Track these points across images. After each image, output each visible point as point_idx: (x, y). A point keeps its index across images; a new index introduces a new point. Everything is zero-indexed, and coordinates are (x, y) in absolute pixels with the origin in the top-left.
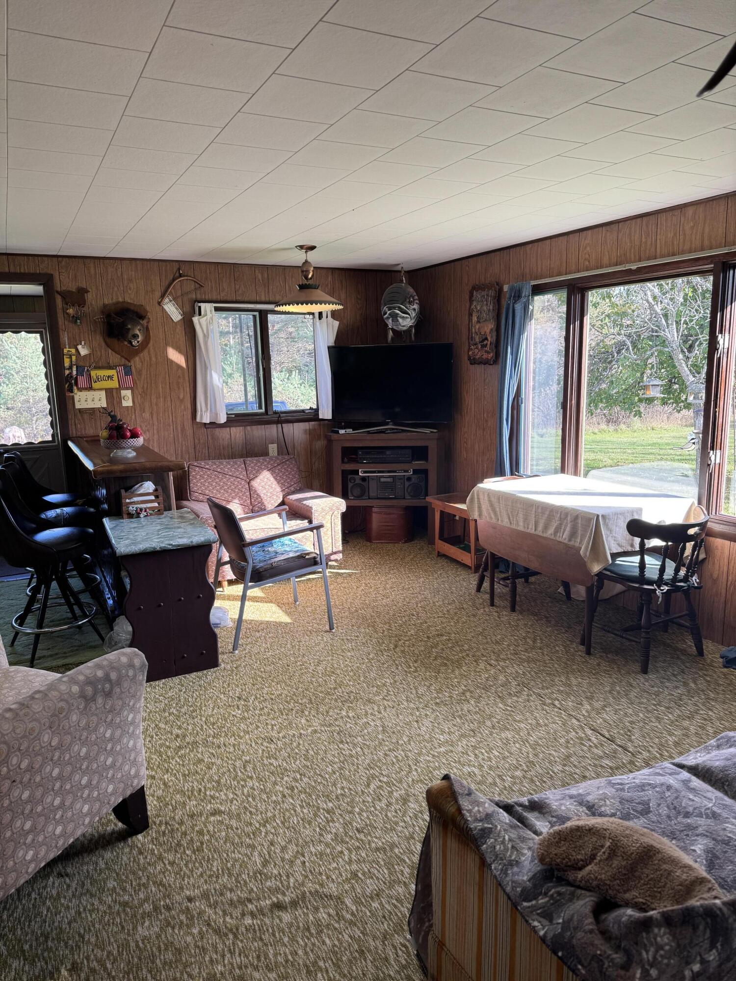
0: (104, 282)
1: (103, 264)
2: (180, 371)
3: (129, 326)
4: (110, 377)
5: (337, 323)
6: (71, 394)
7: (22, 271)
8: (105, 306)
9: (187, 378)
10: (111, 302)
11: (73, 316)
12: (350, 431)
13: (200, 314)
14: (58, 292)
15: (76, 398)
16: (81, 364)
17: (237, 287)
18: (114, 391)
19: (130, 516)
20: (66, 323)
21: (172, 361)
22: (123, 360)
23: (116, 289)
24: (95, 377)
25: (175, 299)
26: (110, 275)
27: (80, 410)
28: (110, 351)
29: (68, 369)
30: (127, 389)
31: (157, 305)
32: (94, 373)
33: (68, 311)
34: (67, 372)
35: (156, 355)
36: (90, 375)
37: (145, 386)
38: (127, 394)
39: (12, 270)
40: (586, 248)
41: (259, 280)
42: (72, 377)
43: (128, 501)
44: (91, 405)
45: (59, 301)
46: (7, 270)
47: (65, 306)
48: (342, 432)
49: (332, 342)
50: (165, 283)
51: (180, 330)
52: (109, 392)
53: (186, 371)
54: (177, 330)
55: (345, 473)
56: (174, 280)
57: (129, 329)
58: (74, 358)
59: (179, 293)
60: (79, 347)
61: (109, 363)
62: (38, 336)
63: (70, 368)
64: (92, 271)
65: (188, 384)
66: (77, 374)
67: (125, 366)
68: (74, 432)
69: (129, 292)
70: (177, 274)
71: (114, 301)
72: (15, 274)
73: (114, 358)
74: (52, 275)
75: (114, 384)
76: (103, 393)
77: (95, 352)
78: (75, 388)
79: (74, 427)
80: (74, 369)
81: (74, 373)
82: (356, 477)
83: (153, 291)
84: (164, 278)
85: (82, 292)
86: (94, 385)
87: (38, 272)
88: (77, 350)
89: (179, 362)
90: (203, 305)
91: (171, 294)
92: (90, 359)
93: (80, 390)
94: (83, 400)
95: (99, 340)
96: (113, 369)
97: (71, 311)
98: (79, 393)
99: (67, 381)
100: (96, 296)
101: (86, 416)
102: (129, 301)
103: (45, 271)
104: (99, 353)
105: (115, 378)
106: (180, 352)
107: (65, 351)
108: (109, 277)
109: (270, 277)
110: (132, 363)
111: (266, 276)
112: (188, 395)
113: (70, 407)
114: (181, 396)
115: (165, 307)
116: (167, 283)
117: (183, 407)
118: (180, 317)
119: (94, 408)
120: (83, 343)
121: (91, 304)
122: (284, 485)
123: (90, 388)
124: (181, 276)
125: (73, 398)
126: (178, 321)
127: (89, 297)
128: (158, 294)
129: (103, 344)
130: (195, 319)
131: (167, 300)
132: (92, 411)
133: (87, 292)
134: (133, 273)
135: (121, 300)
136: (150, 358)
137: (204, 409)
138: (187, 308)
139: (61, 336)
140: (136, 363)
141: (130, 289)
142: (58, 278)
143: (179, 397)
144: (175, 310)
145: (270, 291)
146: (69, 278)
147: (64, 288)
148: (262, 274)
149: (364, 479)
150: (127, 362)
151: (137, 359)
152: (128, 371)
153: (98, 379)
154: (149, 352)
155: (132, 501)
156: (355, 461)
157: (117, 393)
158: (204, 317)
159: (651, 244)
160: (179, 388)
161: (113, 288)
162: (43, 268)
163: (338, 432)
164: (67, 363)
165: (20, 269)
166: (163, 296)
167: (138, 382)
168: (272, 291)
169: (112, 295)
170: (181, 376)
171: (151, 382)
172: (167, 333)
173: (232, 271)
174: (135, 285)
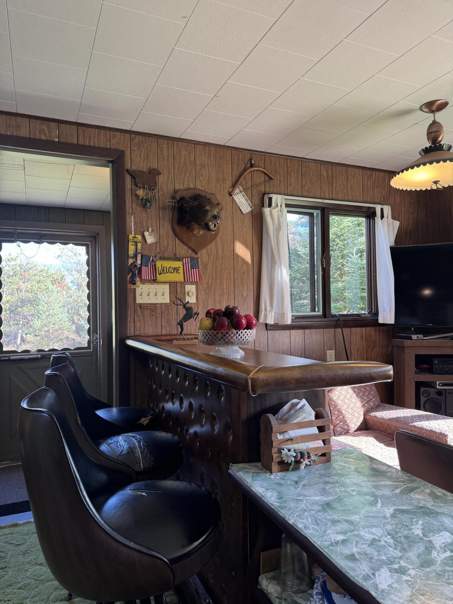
0: (176, 166)
1: (177, 145)
2: (245, 267)
3: (208, 208)
4: (176, 270)
5: (397, 224)
6: (133, 287)
7: (92, 144)
8: (176, 192)
9: (251, 275)
10: (182, 187)
11: (142, 199)
12: (421, 336)
13: (270, 205)
14: (127, 171)
15: (138, 291)
16: (146, 253)
17: (304, 182)
18: (179, 285)
19: (284, 466)
20: (134, 205)
21: (238, 256)
22: (190, 251)
23: (188, 174)
24: (160, 268)
25: (245, 190)
26: (182, 158)
27: (141, 305)
28: (177, 241)
29: (132, 258)
30: (192, 283)
31: (227, 195)
32: (159, 264)
33: (137, 192)
34: (131, 261)
35: (223, 249)
36: (155, 265)
37: (210, 281)
38: (191, 288)
39: (81, 142)
41: (324, 177)
42: (136, 266)
43: (280, 437)
44: (152, 300)
45: (128, 179)
46: (75, 142)
47: (134, 187)
48: (414, 337)
49: (393, 244)
50: (236, 173)
51: (248, 222)
52: (173, 286)
53: (251, 268)
54: (245, 223)
55: (419, 385)
56: (245, 170)
58: (139, 245)
59: (249, 185)
60: (146, 234)
61: (175, 254)
63: (135, 256)
64: (165, 153)
65: (252, 281)
66: (141, 264)
67: (192, 259)
68: (132, 331)
69: (202, 179)
70: (249, 165)
71: (185, 187)
72: (84, 146)
73: (182, 250)
74: (124, 151)
75: (179, 277)
76: (167, 287)
77: (161, 240)
78: (138, 279)
79: (133, 324)
80: (139, 258)
81: (139, 262)
83: (224, 180)
84: (236, 167)
85: (154, 173)
86: (159, 278)
87: (108, 147)
88: (144, 237)
89: (244, 258)
90: (274, 197)
91: (242, 185)
92: (156, 248)
93: (143, 282)
94: (145, 295)
95: (166, 228)
96: (179, 260)
97: (141, 193)
98: (142, 286)
99: (130, 270)
100: (168, 179)
101: (147, 313)
102: (200, 188)
103: (115, 147)
104: (166, 242)
105: (181, 271)
106: (246, 246)
107: (131, 237)
108: (182, 161)
109: (334, 175)
110: (199, 255)
112: (252, 294)
113: (130, 301)
114: (245, 295)
115: (235, 197)
116: (238, 173)
117: (245, 307)
118: (249, 209)
119: (156, 304)
120: (150, 230)
121: (162, 188)
122: (364, 400)
123: (155, 281)
124: (252, 166)
125: (135, 290)
126: (247, 214)
127: (161, 179)
128: (229, 183)
129: (171, 233)
130: (267, 210)
131: (237, 191)
132: (153, 307)
133: (159, 173)
134: (206, 159)
135: (192, 186)
136: (217, 251)
137: (268, 308)
138: (257, 201)
139: (128, 220)
140: (203, 255)
141: (202, 175)
142: (129, 156)
143: (242, 295)
144: (245, 202)
145: (334, 189)
146: (141, 156)
147: (134, 168)
148: (327, 172)
149: (440, 393)
150: (194, 254)
151: (204, 251)
152: (194, 264)
153: (164, 271)
154: (216, 245)
155: (287, 436)
156: (431, 371)
157: (181, 287)
158: (274, 208)
160: (243, 285)
161: (185, 173)
162: (116, 143)
163: (411, 338)
164: (131, 249)
165: (90, 141)
166: (234, 186)
167: (203, 277)
168: (336, 189)
169: (184, 181)
170: (246, 273)
171: (216, 277)
172: (235, 225)
173: (300, 165)
174: (207, 171)
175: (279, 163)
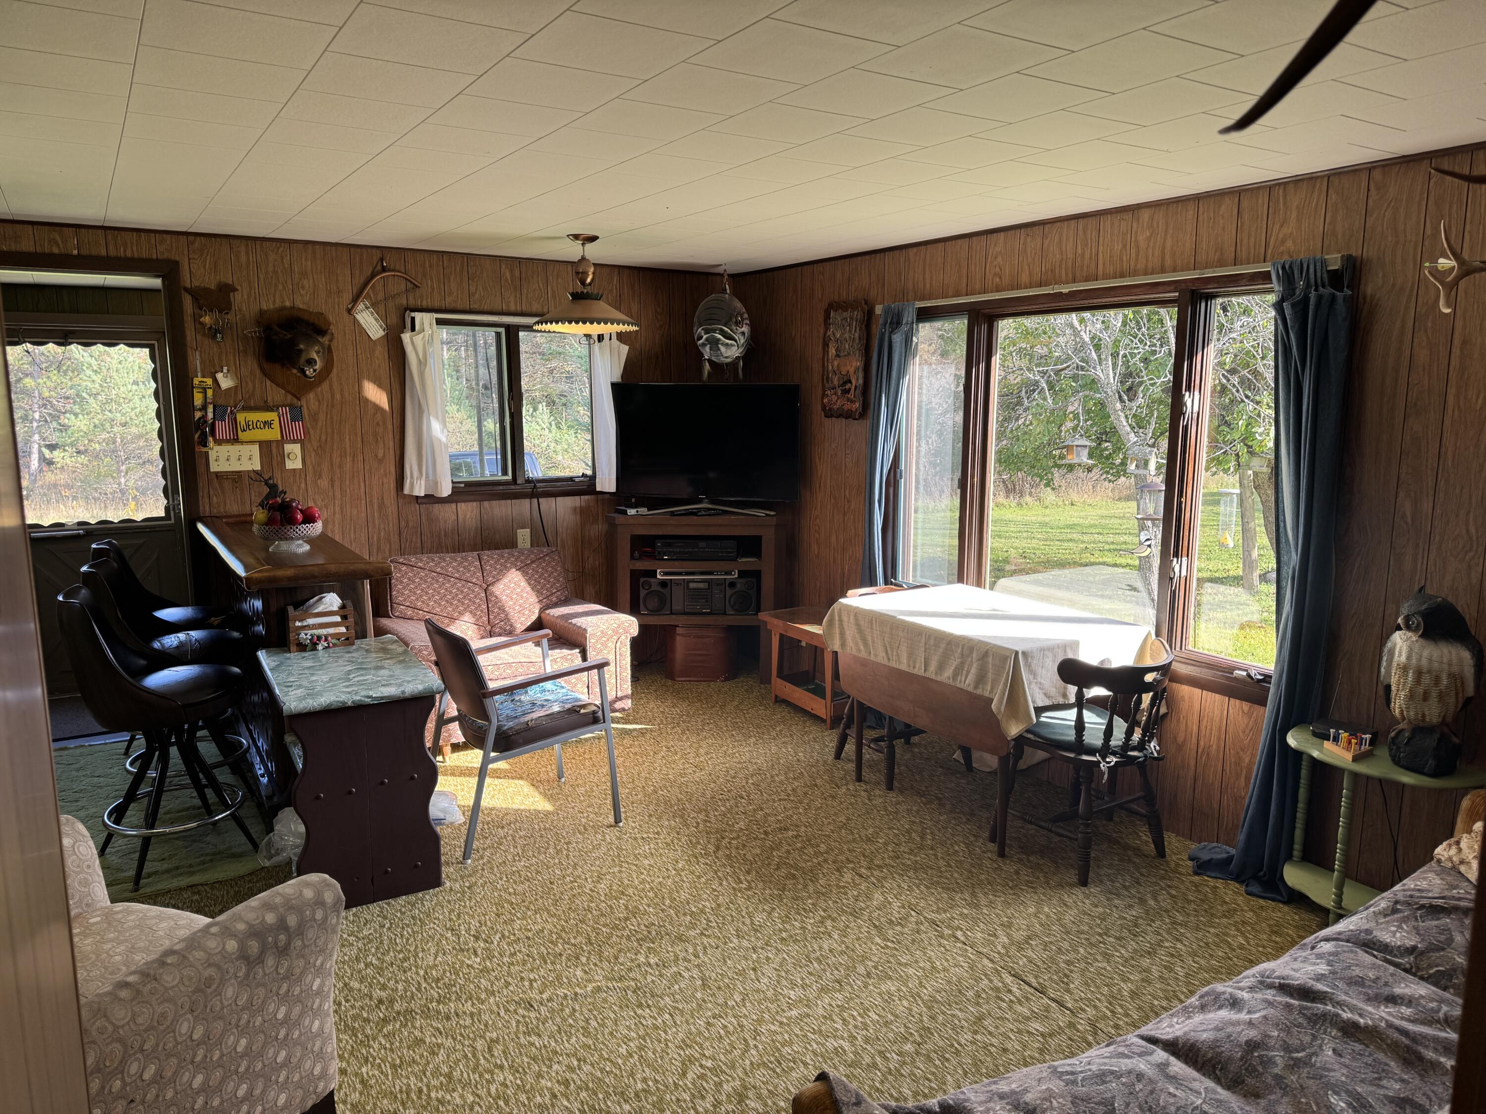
0: (262, 277)
1: (261, 247)
2: (379, 415)
3: (302, 346)
4: (268, 424)
5: (625, 349)
6: (204, 449)
7: (129, 254)
8: (262, 313)
9: (390, 427)
10: (272, 306)
11: (211, 328)
12: (643, 511)
13: (413, 329)
14: (186, 289)
15: (212, 455)
16: (221, 401)
17: (473, 289)
18: (274, 445)
19: (302, 647)
20: (199, 337)
21: (367, 401)
22: (289, 397)
23: (280, 287)
24: (243, 423)
25: (374, 305)
26: (271, 265)
27: (218, 475)
28: (268, 383)
29: (200, 410)
30: (294, 442)
31: (345, 314)
32: (241, 417)
33: (202, 319)
34: (198, 415)
35: (342, 390)
36: (235, 419)
37: (323, 438)
38: (294, 449)
39: (113, 253)
40: (996, 258)
41: (506, 280)
42: (206, 422)
43: (298, 624)
44: (235, 467)
45: (188, 302)
46: (103, 252)
47: (197, 311)
48: (632, 512)
49: (617, 378)
50: (359, 280)
51: (381, 353)
52: (265, 447)
53: (389, 416)
54: (377, 353)
55: (636, 576)
56: (373, 276)
57: (301, 351)
58: (210, 393)
59: (381, 296)
60: (219, 376)
61: (266, 402)
62: (147, 351)
63: (204, 408)
64: (243, 259)
65: (391, 436)
66: (214, 418)
67: (291, 406)
68: (207, 508)
69: (302, 292)
70: (379, 268)
71: (277, 306)
72: (118, 259)
73: (276, 394)
74: (177, 263)
75: (273, 434)
76: (256, 448)
77: (244, 385)
78: (211, 439)
79: (207, 500)
80: (210, 409)
81: (210, 415)
82: (653, 580)
83: (339, 292)
84: (357, 272)
85: (226, 290)
86: (242, 436)
87: (154, 257)
88: (215, 381)
89: (377, 402)
90: (418, 316)
91: (368, 297)
92: (236, 394)
93: (219, 442)
94: (222, 459)
95: (251, 364)
96: (272, 411)
97: (207, 320)
98: (217, 448)
99: (198, 428)
100: (249, 298)
101: (227, 485)
102: (301, 306)
103: (166, 256)
104: (250, 385)
105: (276, 425)
106: (380, 385)
107: (196, 381)
108: (271, 269)
109: (523, 276)
110: (303, 402)
111: (517, 273)
112: (392, 452)
113: (201, 469)
114: (380, 455)
115: (359, 317)
116: (362, 281)
117: (382, 471)
118: (381, 333)
119: (240, 472)
120: (225, 370)
121: (240, 310)
122: (542, 594)
123: (236, 440)
124: (384, 269)
125: (207, 455)
126: (379, 339)
127: (238, 299)
128: (347, 297)
129: (258, 372)
130: (406, 337)
131: (361, 306)
132: (237, 477)
133: (235, 290)
134: (309, 263)
135: (288, 304)
136: (333, 395)
137: (416, 474)
138: (394, 320)
139: (190, 358)
140: (310, 402)
141: (303, 288)
142: (187, 267)
143: (376, 456)
144: (374, 322)
145: (524, 297)
146: (205, 267)
147: (196, 283)
148: (512, 271)
149: (664, 584)
150: (295, 400)
151: (311, 395)
152: (297, 415)
153: (248, 426)
154: (331, 386)
155: (305, 623)
156: (652, 556)
157: (278, 447)
158: (419, 333)
159: (1091, 258)
160: (377, 441)
161: (276, 285)
162: (162, 251)
163: (625, 513)
164: (198, 400)
165: (125, 251)
166: (355, 300)
167: (312, 432)
168: (527, 297)
169: (274, 297)
170: (381, 423)
171: (333, 432)
172: (360, 357)
173: (466, 264)
174: (311, 281)
175: (430, 261)
